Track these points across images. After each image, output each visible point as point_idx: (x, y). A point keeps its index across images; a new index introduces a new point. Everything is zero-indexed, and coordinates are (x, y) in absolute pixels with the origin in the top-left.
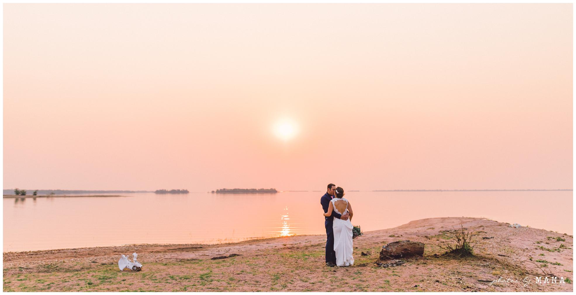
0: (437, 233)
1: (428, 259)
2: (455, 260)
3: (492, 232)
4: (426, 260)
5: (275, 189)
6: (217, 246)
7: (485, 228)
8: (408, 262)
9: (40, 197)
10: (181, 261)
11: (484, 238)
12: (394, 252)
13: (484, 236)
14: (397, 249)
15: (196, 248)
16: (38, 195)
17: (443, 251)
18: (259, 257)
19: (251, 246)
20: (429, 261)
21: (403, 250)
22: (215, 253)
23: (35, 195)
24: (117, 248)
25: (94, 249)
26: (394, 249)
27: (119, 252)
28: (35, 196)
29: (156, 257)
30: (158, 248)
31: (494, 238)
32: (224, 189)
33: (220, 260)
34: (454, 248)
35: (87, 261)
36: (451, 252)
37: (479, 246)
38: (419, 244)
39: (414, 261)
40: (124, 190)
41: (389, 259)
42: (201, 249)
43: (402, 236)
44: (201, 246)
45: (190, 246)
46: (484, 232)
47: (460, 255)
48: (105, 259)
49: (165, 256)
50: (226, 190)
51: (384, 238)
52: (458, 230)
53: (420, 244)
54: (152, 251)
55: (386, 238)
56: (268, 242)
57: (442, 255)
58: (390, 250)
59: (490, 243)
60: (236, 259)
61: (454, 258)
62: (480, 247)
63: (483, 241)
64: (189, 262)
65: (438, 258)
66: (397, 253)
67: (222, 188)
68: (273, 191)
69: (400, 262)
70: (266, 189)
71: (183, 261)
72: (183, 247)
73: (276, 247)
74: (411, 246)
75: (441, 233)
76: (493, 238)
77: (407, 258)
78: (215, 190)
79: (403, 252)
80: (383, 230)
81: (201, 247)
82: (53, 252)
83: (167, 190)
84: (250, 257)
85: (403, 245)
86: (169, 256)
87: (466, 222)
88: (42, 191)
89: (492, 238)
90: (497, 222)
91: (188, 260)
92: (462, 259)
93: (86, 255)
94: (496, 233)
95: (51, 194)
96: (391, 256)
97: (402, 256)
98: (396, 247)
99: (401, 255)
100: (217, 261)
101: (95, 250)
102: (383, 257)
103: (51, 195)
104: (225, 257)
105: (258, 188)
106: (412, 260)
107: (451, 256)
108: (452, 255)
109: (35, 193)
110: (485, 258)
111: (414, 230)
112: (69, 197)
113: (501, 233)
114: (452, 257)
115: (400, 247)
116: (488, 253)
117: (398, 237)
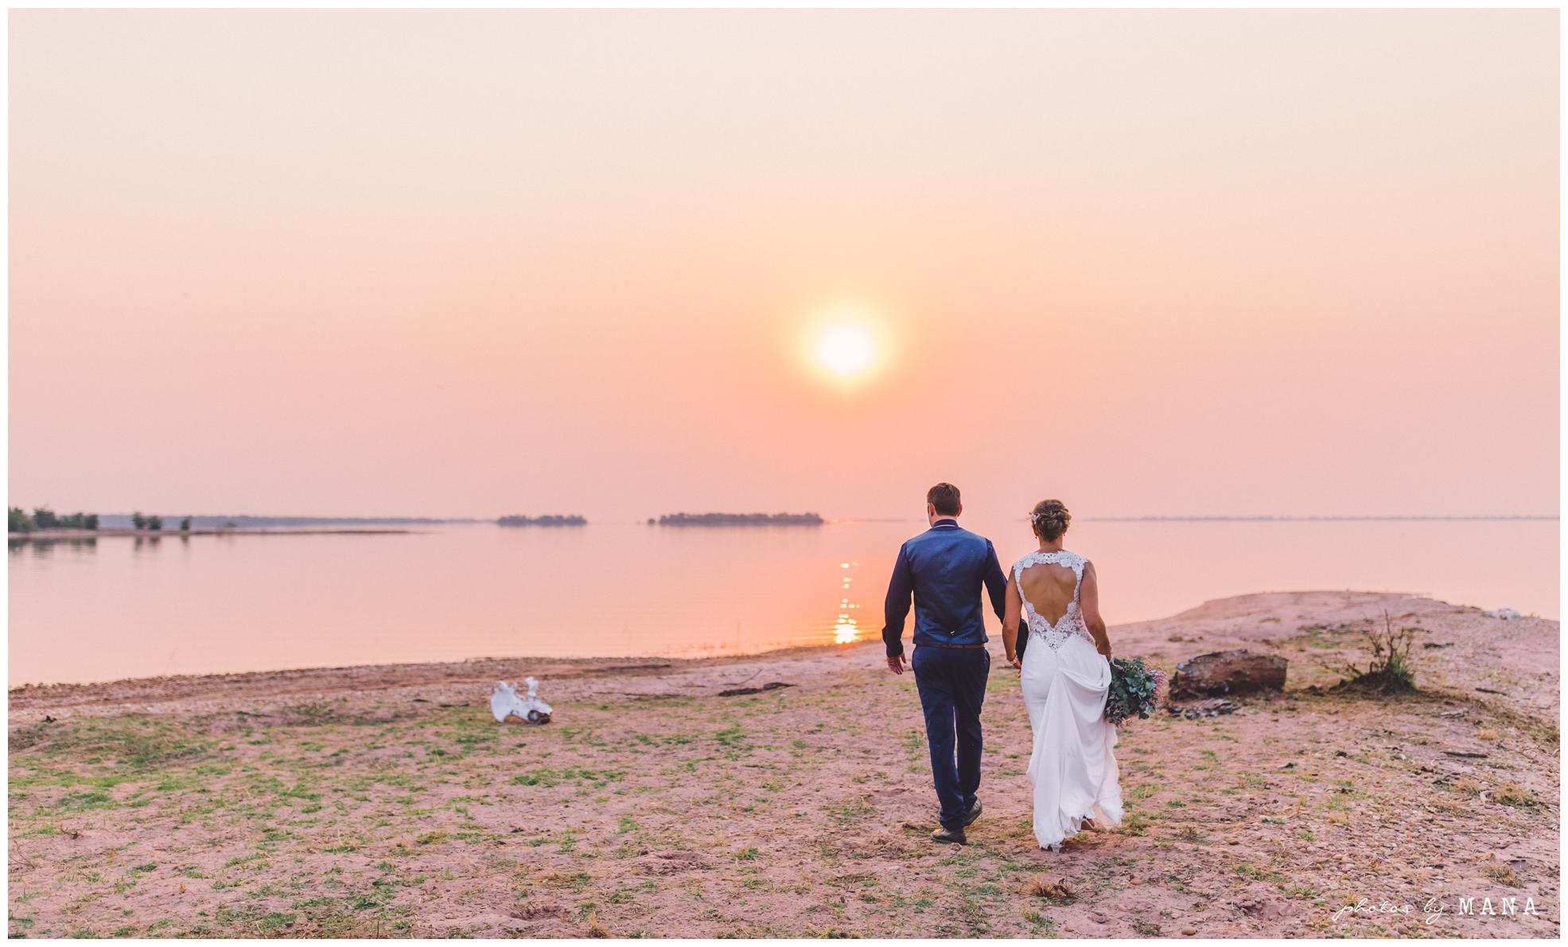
0: (1294, 633)
1: (1296, 699)
2: (1367, 701)
3: (1444, 630)
4: (1294, 702)
5: (817, 515)
6: (709, 662)
7: (1423, 620)
8: (1245, 705)
9: (199, 533)
10: (641, 698)
11: (1427, 646)
12: (1207, 680)
13: (1427, 641)
14: (1214, 672)
15: (655, 667)
16: (193, 528)
17: (1333, 678)
18: (843, 690)
19: (798, 664)
20: (1300, 704)
21: (1231, 676)
22: (718, 678)
23: (186, 528)
24: (451, 666)
25: (394, 668)
26: (1205, 672)
27: (459, 676)
28: (185, 532)
29: (569, 690)
30: (557, 666)
31: (1456, 646)
32: (682, 515)
33: (745, 698)
34: (1365, 670)
35: (399, 697)
36: (1355, 681)
37: (1422, 665)
38: (1272, 661)
39: (1262, 702)
40: (414, 516)
41: (1193, 697)
42: (669, 669)
43: (1201, 638)
44: (668, 663)
45: (639, 663)
46: (1423, 630)
47: (1380, 689)
48: (441, 694)
49: (590, 687)
50: (686, 517)
51: (1154, 644)
52: (1350, 625)
53: (1276, 659)
54: (543, 674)
55: (1161, 644)
56: (840, 653)
57: (1331, 689)
58: (1197, 674)
59: (1447, 658)
60: (785, 694)
61: (1366, 696)
62: (1424, 668)
63: (1425, 653)
64: (660, 701)
65: (1322, 695)
66: (1215, 684)
67: (676, 512)
68: (812, 521)
69: (1229, 704)
70: (794, 516)
71: (647, 700)
72: (619, 665)
73: (869, 665)
74: (1253, 663)
75: (1304, 633)
76: (1453, 644)
77: (1243, 696)
78: (657, 518)
79: (1231, 679)
80: (1139, 624)
81: (668, 666)
82: (289, 675)
83: (527, 516)
84: (819, 691)
85: (1230, 663)
86: (602, 686)
87: (1361, 604)
88: (202, 519)
89: (1448, 644)
90: (1444, 603)
91: (657, 697)
92: (1386, 699)
93: (377, 683)
94: (1456, 632)
95: (226, 527)
96: (1201, 690)
97: (1227, 689)
98: (1212, 666)
99: (1224, 688)
100: (735, 699)
101: (394, 671)
102: (1178, 694)
103: (228, 529)
104: (754, 691)
105: (771, 511)
106: (1255, 702)
107: (1355, 691)
108: (1359, 687)
109: (185, 524)
110: (1449, 696)
111: (1228, 625)
112: (275, 533)
113: (1470, 632)
114: (1359, 694)
115: (1222, 666)
116: (1447, 684)
117: (1192, 641)
